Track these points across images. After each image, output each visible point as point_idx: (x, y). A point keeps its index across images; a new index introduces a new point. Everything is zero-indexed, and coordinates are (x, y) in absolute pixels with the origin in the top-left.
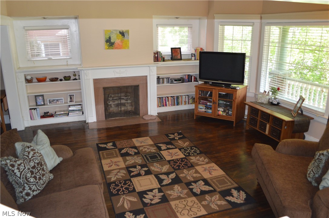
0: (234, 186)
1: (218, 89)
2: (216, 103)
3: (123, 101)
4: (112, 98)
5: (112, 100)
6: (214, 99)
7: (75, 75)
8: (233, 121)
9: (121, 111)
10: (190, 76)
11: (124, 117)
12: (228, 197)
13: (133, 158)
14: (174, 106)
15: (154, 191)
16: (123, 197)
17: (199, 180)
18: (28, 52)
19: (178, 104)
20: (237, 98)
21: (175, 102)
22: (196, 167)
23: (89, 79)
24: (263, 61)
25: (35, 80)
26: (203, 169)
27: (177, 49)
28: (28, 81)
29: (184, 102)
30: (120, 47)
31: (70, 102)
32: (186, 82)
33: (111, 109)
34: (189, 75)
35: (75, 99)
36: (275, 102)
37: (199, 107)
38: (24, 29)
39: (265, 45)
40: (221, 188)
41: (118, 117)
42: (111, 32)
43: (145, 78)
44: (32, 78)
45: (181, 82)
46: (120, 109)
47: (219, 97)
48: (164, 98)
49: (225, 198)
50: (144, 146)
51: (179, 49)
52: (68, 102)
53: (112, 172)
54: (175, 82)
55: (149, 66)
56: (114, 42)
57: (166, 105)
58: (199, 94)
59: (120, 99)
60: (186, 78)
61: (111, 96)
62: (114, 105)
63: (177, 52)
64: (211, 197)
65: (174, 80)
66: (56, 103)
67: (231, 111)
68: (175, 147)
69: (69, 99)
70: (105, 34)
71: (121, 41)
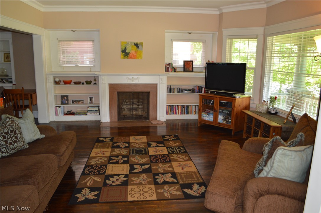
0: (199, 181)
1: (219, 98)
2: (217, 112)
3: (135, 106)
4: (126, 103)
5: (126, 104)
6: (215, 108)
7: (95, 80)
8: (232, 130)
9: (132, 114)
10: (201, 88)
11: (135, 120)
12: (187, 189)
13: (121, 150)
14: (184, 115)
15: (120, 176)
16: (91, 176)
17: (168, 173)
18: (60, 59)
19: (188, 113)
20: (236, 106)
21: (184, 111)
22: (172, 163)
23: (105, 83)
24: (266, 72)
25: (62, 82)
26: (179, 165)
27: (190, 62)
28: (57, 83)
29: (193, 112)
30: (134, 57)
31: (90, 103)
32: (196, 93)
33: (124, 112)
34: (199, 87)
35: (93, 101)
36: (273, 111)
37: (202, 115)
38: (58, 40)
39: (267, 56)
40: (185, 181)
41: (130, 120)
42: (127, 44)
43: (156, 85)
44: (60, 80)
45: (191, 92)
46: (131, 113)
47: (220, 106)
48: (174, 107)
49: (184, 190)
50: (136, 143)
51: (191, 62)
52: (88, 104)
53: (96, 158)
54: (185, 92)
55: (159, 75)
56: (129, 52)
57: (176, 113)
58: (203, 103)
59: (133, 104)
60: (197, 89)
61: (126, 101)
62: (127, 109)
63: (189, 64)
64: (170, 187)
65: (184, 90)
66: (78, 103)
67: (230, 120)
68: (164, 146)
69: (89, 101)
70: (122, 45)
71: (135, 51)
